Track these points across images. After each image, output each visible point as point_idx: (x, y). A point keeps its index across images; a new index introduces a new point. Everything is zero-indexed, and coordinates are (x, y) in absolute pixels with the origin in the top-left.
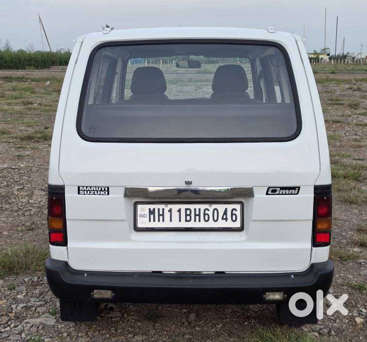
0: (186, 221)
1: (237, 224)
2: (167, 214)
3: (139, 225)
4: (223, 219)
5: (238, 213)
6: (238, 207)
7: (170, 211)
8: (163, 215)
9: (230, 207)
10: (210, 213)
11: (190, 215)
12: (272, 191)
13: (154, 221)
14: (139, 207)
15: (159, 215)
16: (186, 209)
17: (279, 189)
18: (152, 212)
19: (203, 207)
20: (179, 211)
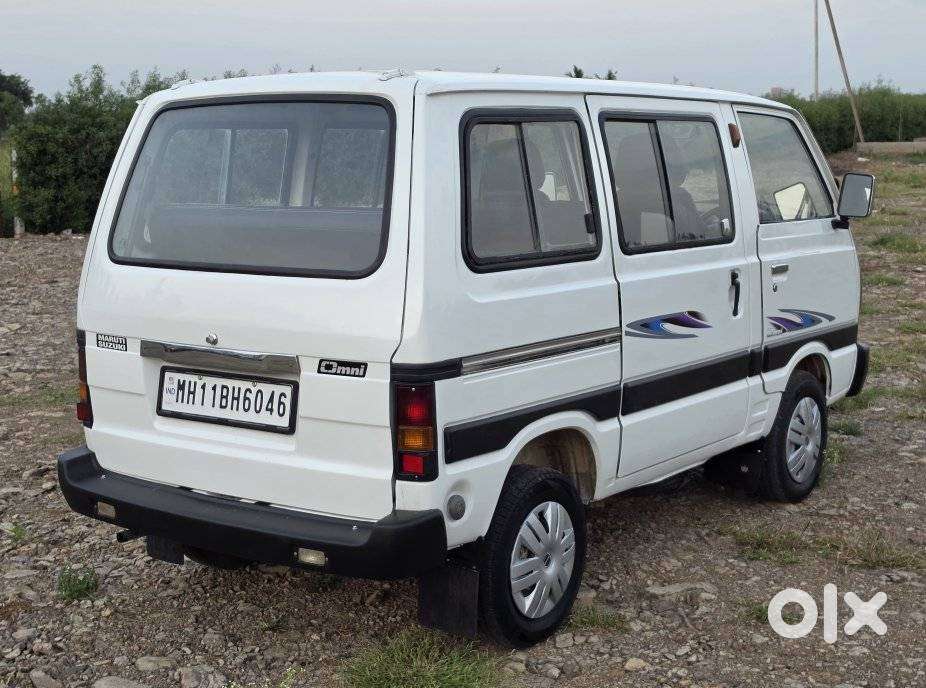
0: (221, 407)
1: (284, 422)
2: (199, 391)
3: (165, 407)
4: (267, 409)
5: (287, 401)
6: (288, 390)
7: (203, 387)
8: (194, 393)
9: (278, 389)
10: (252, 397)
11: (226, 397)
12: (326, 366)
13: (182, 401)
14: (168, 375)
15: (190, 393)
16: (223, 387)
17: (335, 365)
18: (181, 387)
19: (244, 385)
20: (214, 388)
